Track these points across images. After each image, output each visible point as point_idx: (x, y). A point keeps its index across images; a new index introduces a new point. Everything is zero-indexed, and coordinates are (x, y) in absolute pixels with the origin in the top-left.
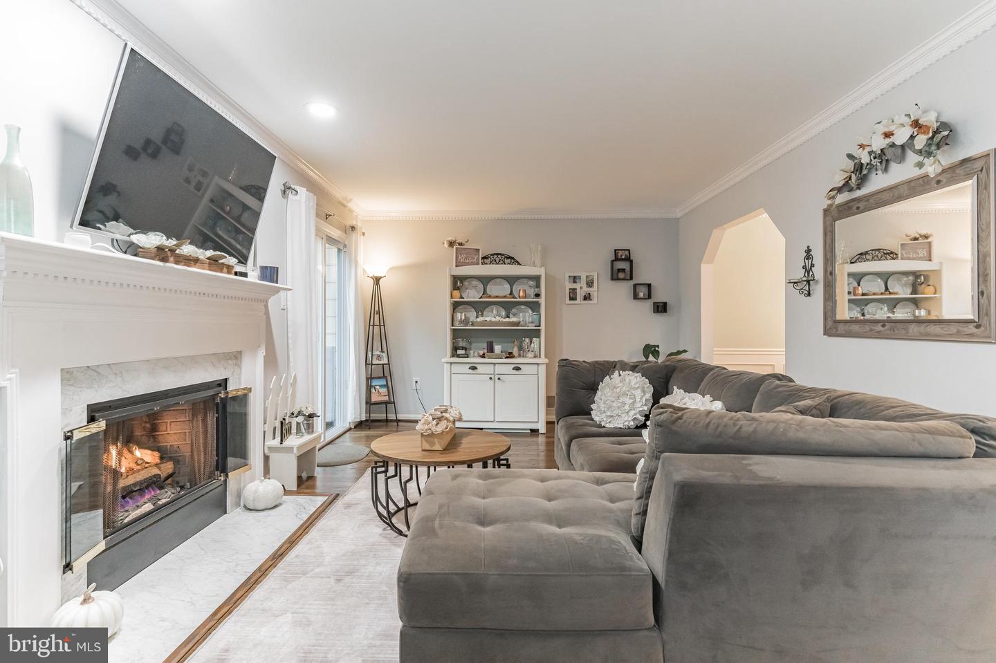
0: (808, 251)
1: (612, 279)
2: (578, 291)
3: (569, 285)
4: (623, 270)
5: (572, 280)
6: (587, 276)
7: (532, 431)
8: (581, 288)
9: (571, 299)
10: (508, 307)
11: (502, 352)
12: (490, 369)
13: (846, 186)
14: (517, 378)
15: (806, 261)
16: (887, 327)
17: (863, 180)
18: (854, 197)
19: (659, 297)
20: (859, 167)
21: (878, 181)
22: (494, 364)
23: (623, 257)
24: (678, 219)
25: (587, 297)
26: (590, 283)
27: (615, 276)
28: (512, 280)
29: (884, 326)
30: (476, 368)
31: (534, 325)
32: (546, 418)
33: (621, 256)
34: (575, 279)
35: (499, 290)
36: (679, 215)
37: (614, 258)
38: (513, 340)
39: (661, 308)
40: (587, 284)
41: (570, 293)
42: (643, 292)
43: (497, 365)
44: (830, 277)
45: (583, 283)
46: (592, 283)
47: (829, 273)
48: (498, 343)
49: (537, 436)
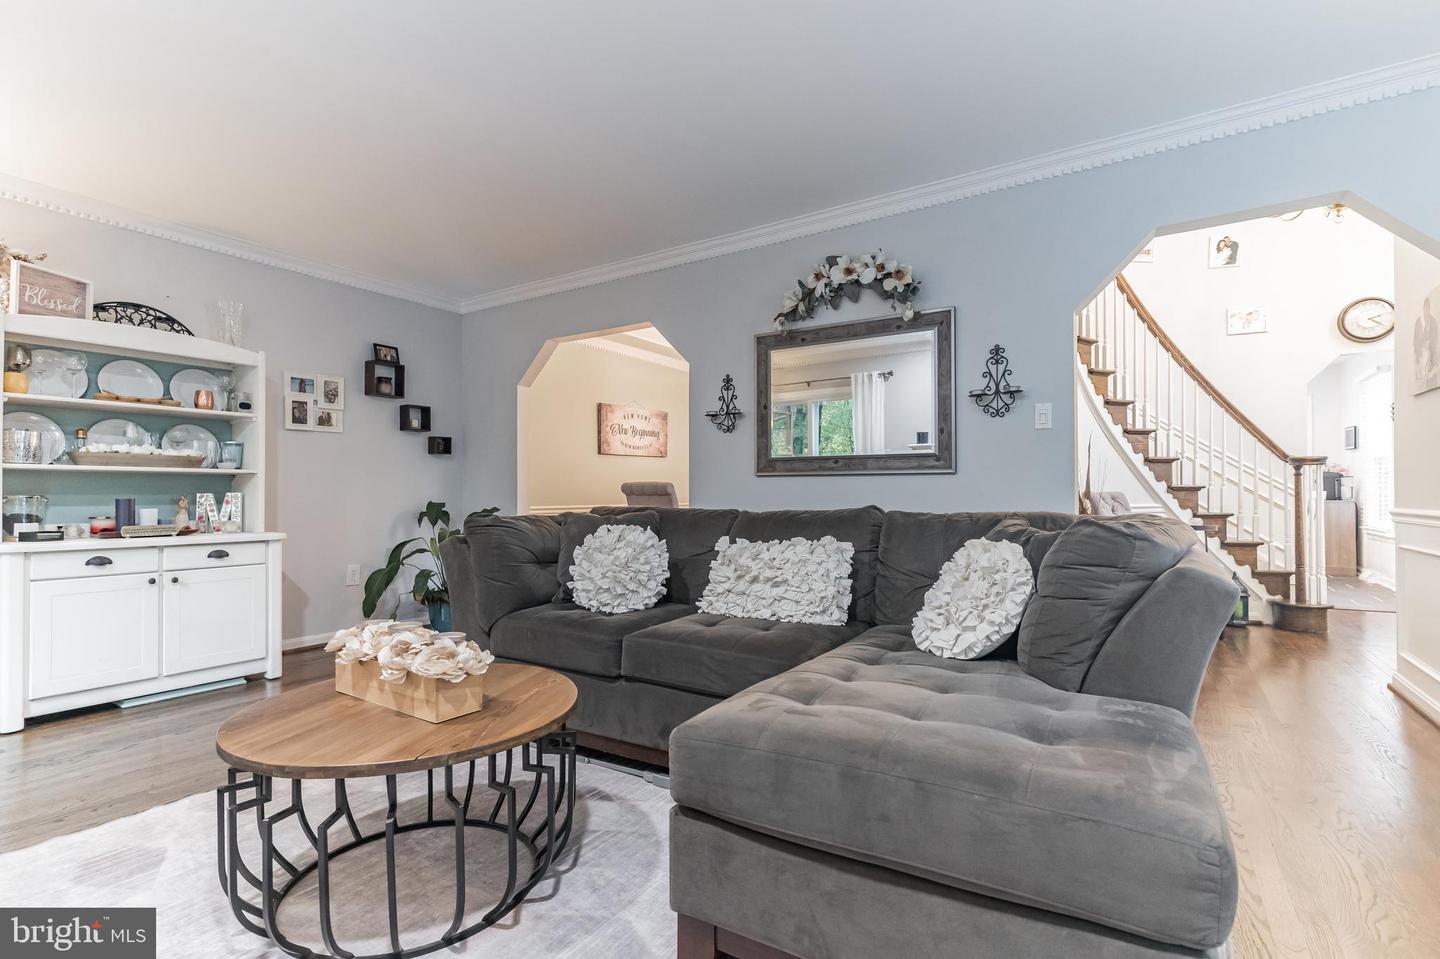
0: (728, 380)
1: (368, 392)
2: (310, 407)
3: (292, 395)
4: (388, 380)
5: (297, 386)
6: (326, 382)
7: (248, 678)
8: (316, 402)
9: (296, 420)
10: (158, 423)
11: (159, 522)
12: (148, 561)
13: (792, 315)
14: (220, 572)
15: (725, 393)
16: (840, 464)
17: (810, 312)
18: (793, 328)
19: (439, 429)
20: (808, 294)
21: (826, 317)
22: (161, 548)
23: (389, 358)
24: (461, 315)
25: (325, 420)
26: (331, 396)
27: (372, 387)
28: (167, 368)
29: (836, 462)
30: (110, 562)
31: (235, 465)
32: (283, 646)
33: (385, 356)
34: (302, 385)
35: (141, 387)
36: (463, 311)
37: (373, 358)
38: (176, 497)
39: (441, 446)
40: (326, 395)
41: (294, 408)
42: (415, 419)
43: (165, 550)
44: (764, 412)
45: (319, 393)
46: (336, 395)
47: (762, 405)
48: (150, 504)
49: (262, 686)
